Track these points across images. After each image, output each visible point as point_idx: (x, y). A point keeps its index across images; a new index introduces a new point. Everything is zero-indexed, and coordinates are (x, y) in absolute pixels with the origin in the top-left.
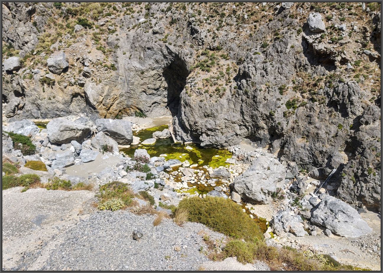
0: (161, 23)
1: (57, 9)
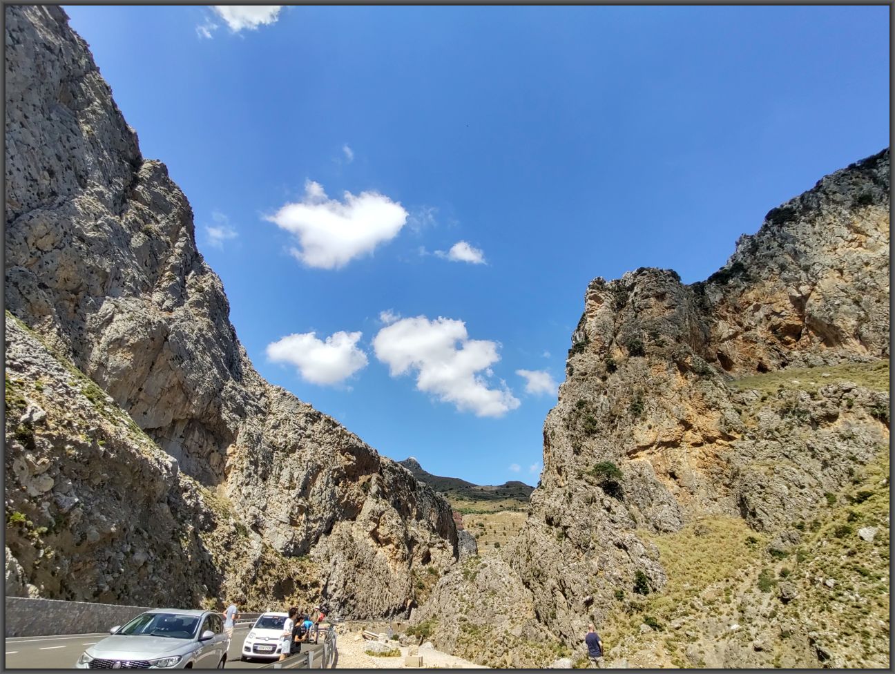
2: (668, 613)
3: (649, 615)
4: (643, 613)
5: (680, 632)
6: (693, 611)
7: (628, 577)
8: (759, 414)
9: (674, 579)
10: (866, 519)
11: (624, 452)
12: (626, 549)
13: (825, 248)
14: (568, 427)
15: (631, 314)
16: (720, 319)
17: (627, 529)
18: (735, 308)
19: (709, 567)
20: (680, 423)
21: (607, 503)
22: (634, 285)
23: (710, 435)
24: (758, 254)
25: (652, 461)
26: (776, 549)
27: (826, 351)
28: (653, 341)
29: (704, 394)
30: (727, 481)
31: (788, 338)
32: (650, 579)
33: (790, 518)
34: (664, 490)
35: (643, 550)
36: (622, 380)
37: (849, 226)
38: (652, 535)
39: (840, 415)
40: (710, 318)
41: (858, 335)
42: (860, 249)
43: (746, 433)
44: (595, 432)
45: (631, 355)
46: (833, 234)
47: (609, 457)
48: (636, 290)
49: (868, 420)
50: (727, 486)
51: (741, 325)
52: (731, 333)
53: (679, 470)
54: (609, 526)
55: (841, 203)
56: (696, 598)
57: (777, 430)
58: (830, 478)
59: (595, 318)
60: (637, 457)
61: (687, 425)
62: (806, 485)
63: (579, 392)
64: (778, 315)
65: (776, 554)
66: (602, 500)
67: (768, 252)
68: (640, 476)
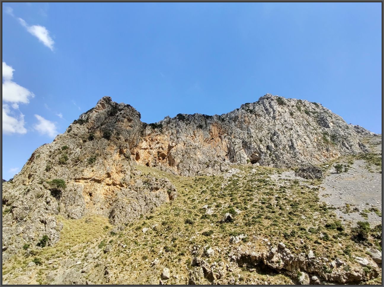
0: (89, 266)
1: (24, 249)
2: (49, 257)
3: (38, 257)
4: (35, 256)
5: (50, 266)
6: (64, 255)
7: (38, 238)
8: (137, 180)
9: (63, 241)
10: (147, 225)
11: (74, 177)
12: (45, 223)
13: (185, 135)
14: (50, 156)
15: (114, 120)
16: (145, 140)
17: (52, 214)
18: (152, 139)
19: (83, 237)
20: (107, 174)
21: (48, 199)
22: (122, 109)
23: (115, 182)
24: (169, 125)
25: (85, 186)
26: (114, 232)
27: (168, 167)
28: (116, 136)
29: (123, 166)
30: (111, 202)
31: (161, 158)
32: (50, 240)
33: (125, 221)
34: (82, 200)
35: (55, 225)
36: (93, 146)
37: (194, 132)
38: (65, 219)
39: (160, 189)
40: (142, 138)
41: (178, 166)
42: (192, 140)
43: (129, 186)
44: (64, 164)
45: (103, 137)
46: (189, 132)
47: (65, 178)
48: (122, 112)
49: (165, 193)
50: (110, 204)
51: (150, 146)
52: (145, 148)
53: (94, 193)
54: (42, 210)
55: (196, 124)
56: (68, 250)
57: (139, 188)
58: (145, 209)
59: (97, 113)
60: (79, 182)
61: (109, 175)
62: (137, 210)
63: (68, 142)
64: (162, 148)
65: (113, 234)
66: (47, 197)
67: (171, 126)
68: (75, 191)
